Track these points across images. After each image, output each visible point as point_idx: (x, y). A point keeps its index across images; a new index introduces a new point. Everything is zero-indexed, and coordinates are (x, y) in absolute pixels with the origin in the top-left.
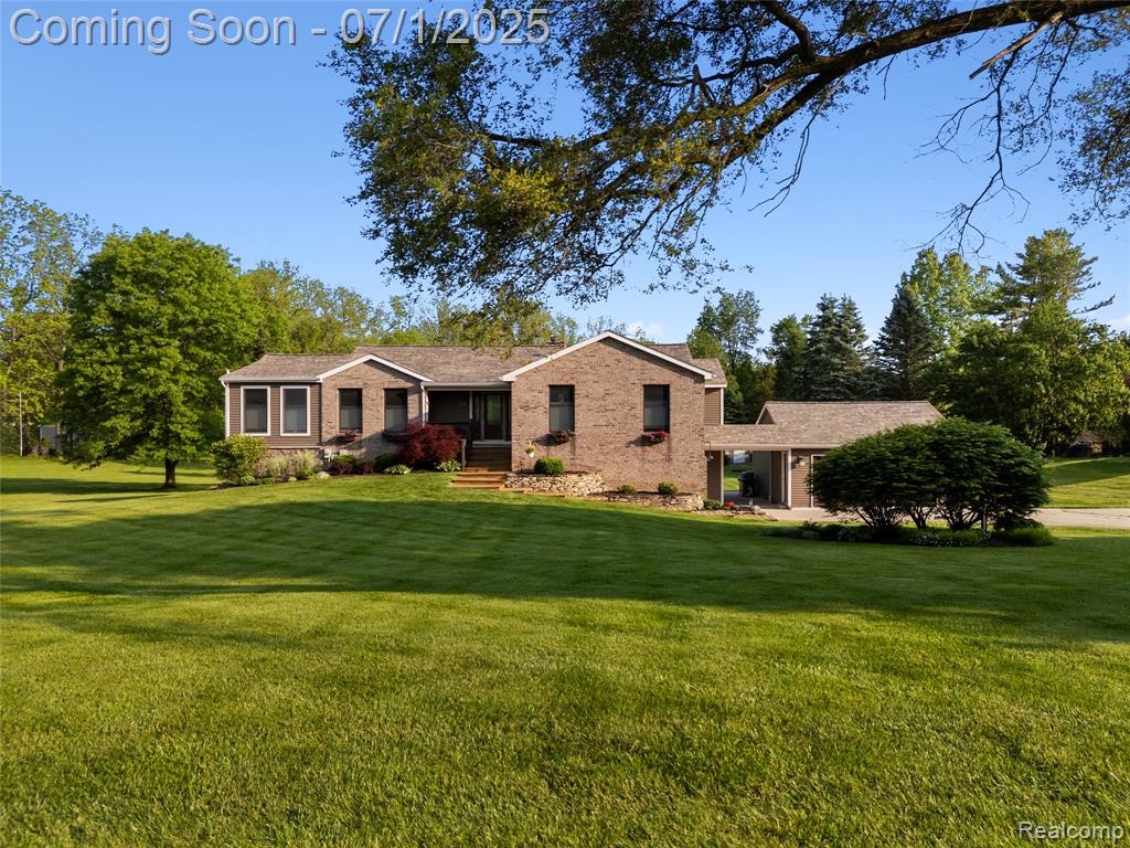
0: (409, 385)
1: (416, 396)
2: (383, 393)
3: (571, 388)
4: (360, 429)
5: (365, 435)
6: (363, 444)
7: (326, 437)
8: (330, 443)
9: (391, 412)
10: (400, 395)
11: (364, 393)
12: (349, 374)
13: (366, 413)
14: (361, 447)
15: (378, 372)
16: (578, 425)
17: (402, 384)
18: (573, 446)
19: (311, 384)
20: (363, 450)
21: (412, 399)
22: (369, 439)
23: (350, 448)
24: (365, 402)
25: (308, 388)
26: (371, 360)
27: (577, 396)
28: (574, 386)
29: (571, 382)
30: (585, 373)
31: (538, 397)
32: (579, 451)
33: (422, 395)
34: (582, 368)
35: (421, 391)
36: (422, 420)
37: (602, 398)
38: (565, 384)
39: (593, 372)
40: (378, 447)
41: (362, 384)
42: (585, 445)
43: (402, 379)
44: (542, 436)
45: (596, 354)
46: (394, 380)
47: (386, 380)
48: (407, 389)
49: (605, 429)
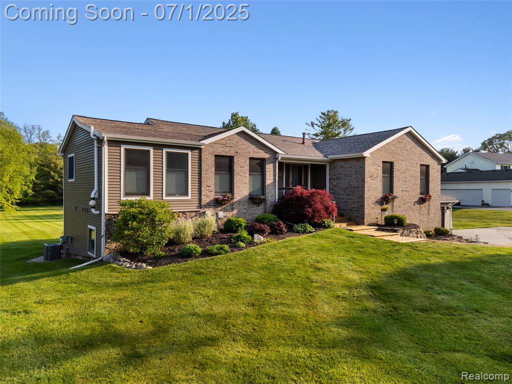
0: (267, 156)
1: (272, 165)
2: (248, 162)
3: (392, 163)
5: (236, 198)
6: (234, 206)
7: (205, 200)
8: (208, 205)
10: (260, 164)
11: (235, 160)
12: (224, 142)
13: (237, 178)
14: (233, 209)
16: (395, 190)
17: (262, 154)
18: (393, 205)
19: (192, 149)
20: (235, 212)
21: (269, 168)
22: (239, 201)
23: (225, 210)
24: (236, 168)
25: (189, 152)
26: (243, 131)
27: (394, 170)
28: (393, 162)
29: (393, 160)
30: (398, 154)
31: (377, 169)
32: (395, 209)
33: (275, 165)
34: (397, 150)
35: (276, 162)
36: (275, 185)
37: (405, 172)
38: (389, 161)
39: (402, 154)
40: (246, 209)
41: (234, 152)
42: (397, 205)
43: (262, 150)
44: (379, 198)
45: (403, 142)
46: (257, 151)
47: (251, 150)
48: (265, 159)
49: (405, 193)
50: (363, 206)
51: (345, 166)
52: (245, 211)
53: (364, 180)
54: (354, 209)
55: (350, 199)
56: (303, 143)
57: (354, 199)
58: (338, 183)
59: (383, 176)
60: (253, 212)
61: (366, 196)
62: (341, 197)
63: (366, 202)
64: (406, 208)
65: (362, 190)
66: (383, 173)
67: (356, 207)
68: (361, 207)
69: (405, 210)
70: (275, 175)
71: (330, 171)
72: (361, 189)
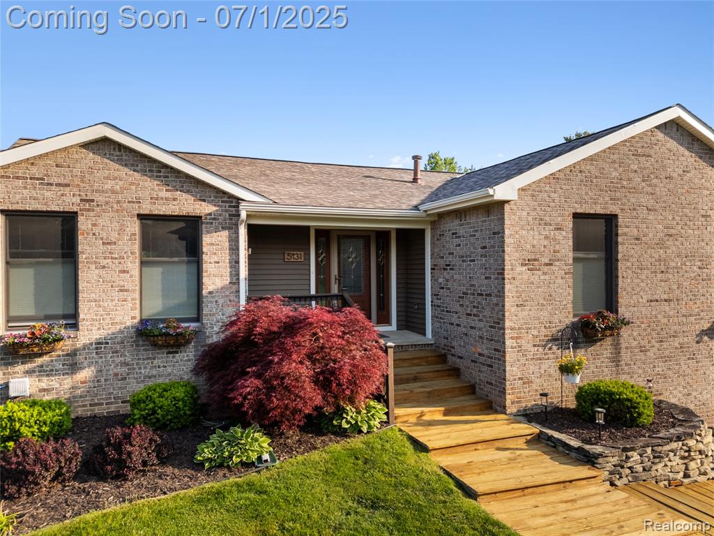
0: (205, 209)
1: (225, 233)
2: (135, 227)
3: (610, 221)
4: (72, 320)
5: (88, 334)
6: (80, 358)
9: (156, 273)
10: (181, 235)
11: (83, 224)
13: (88, 277)
14: (74, 368)
15: (124, 172)
16: (623, 300)
17: (187, 204)
18: (617, 347)
21: (214, 244)
24: (86, 247)
26: (105, 140)
27: (620, 239)
28: (616, 216)
29: (612, 209)
30: (634, 190)
31: (555, 240)
32: (625, 356)
33: (237, 233)
34: (630, 180)
35: (237, 225)
36: (238, 291)
37: (661, 244)
38: (602, 212)
39: (649, 189)
40: (126, 364)
41: (77, 200)
42: (635, 343)
43: (188, 192)
44: (562, 326)
45: (652, 152)
46: (169, 195)
47: (145, 194)
48: (201, 217)
49: (666, 307)
50: (501, 352)
51: (461, 232)
52: (123, 370)
53: (501, 273)
54: (482, 359)
55: (472, 327)
56: (415, 180)
57: (480, 329)
58: (447, 280)
59: (576, 260)
60: (154, 372)
61: (508, 324)
62: (454, 319)
63: (508, 343)
64: (667, 353)
65: (497, 305)
66: (577, 247)
67: (486, 352)
68: (497, 355)
69: (666, 359)
70: (235, 263)
71: (433, 244)
72: (495, 300)
